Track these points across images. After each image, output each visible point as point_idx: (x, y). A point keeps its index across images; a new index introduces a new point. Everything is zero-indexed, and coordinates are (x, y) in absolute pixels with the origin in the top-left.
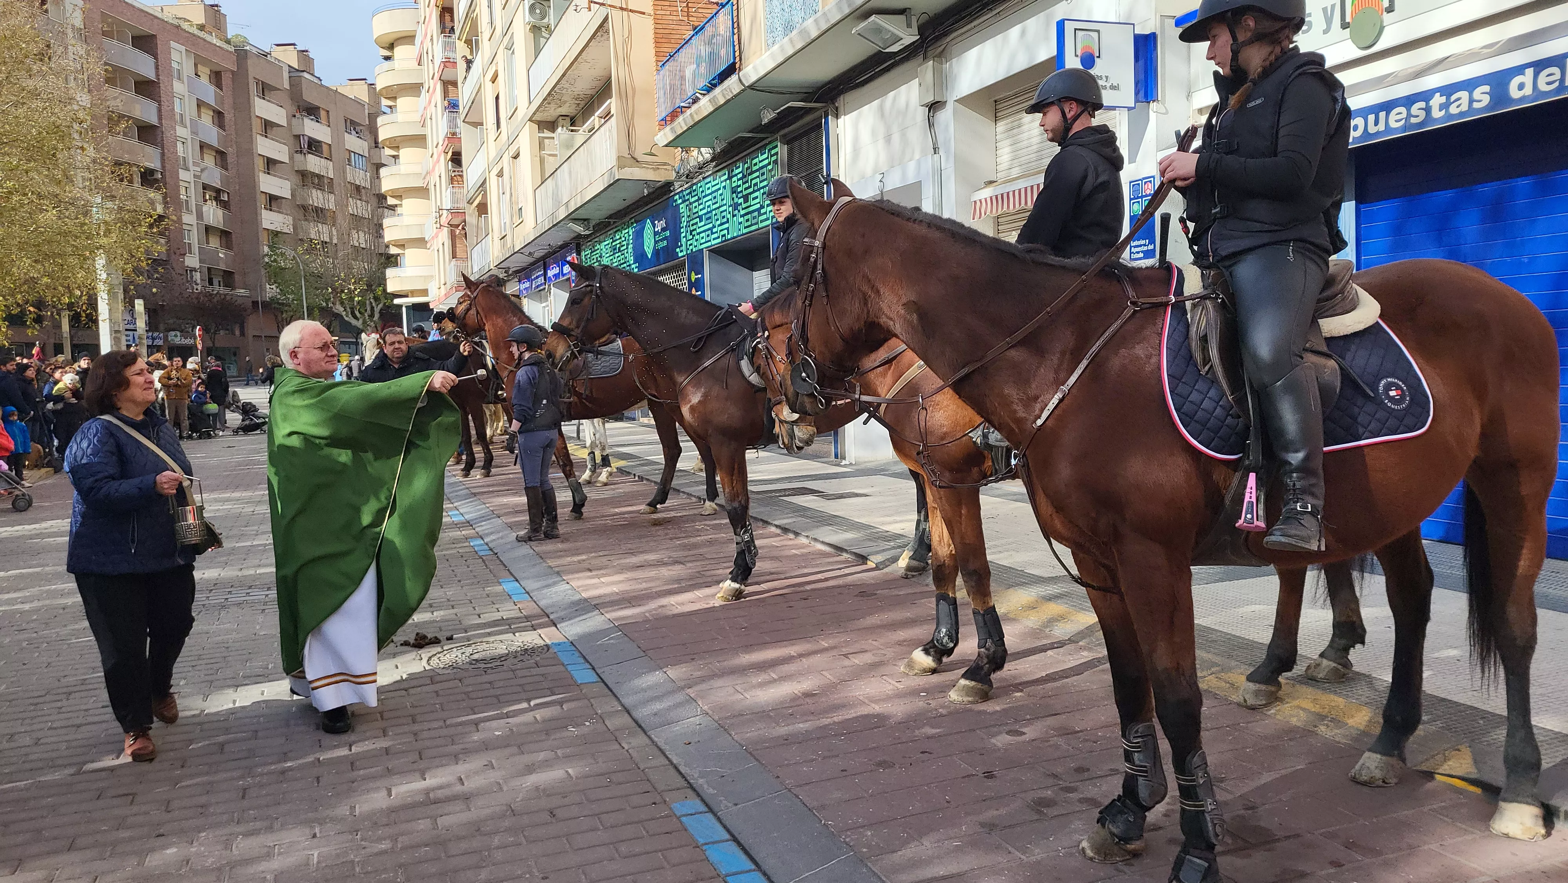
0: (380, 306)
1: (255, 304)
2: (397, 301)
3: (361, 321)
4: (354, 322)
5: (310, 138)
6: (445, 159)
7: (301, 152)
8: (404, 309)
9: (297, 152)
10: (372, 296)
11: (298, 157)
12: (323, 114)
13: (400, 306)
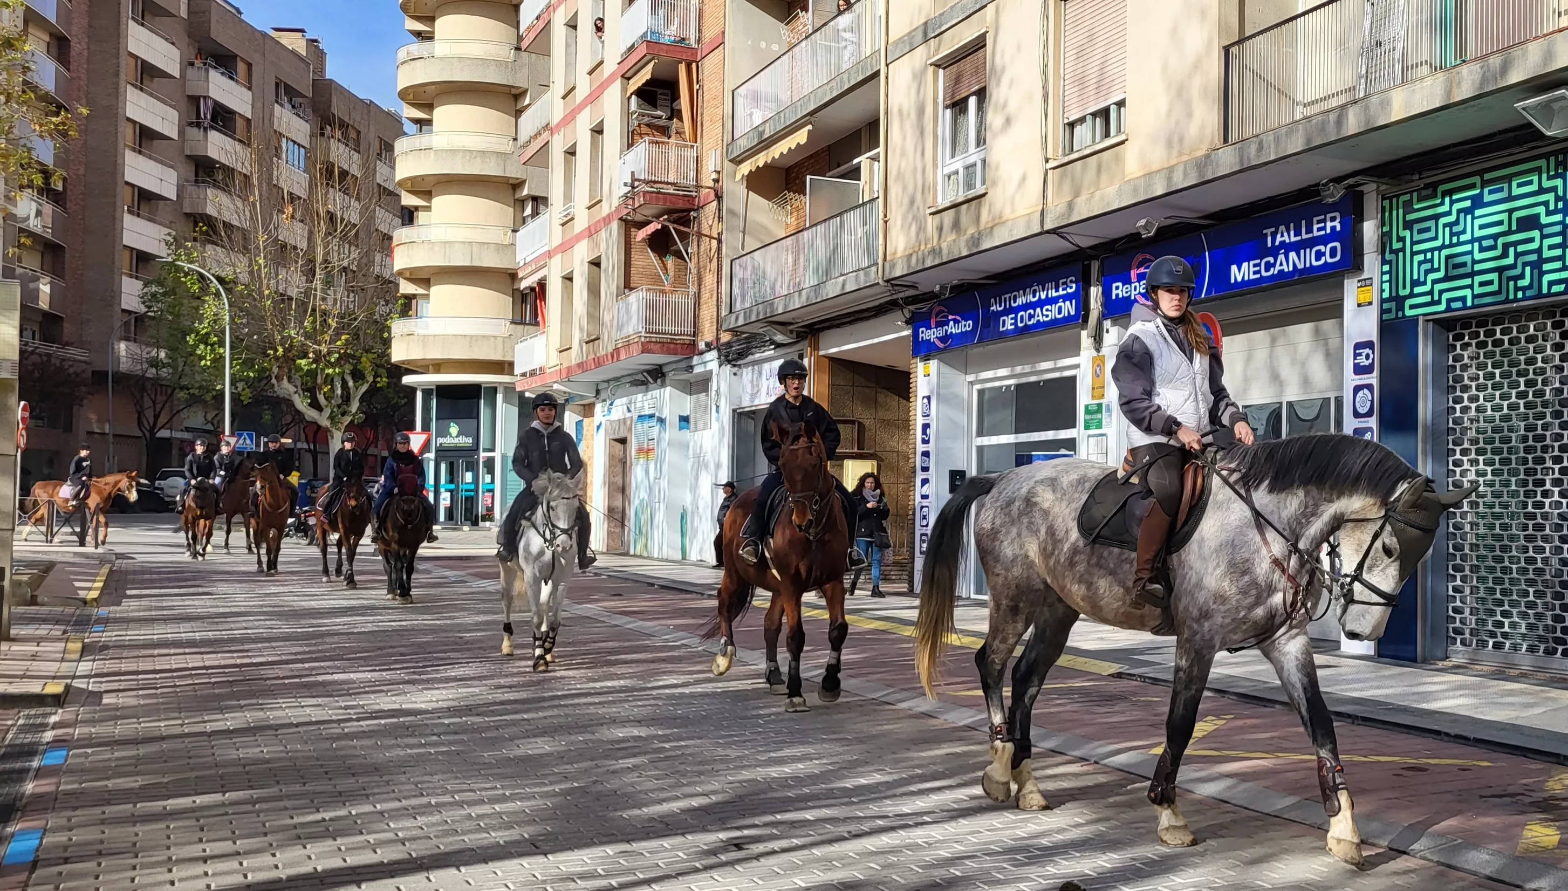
0: (365, 388)
1: (100, 377)
2: (407, 380)
3: (327, 412)
4: (311, 414)
5: (216, 103)
6: (624, 89)
7: (198, 125)
8: (419, 395)
9: (190, 124)
10: (348, 368)
11: (193, 132)
12: (241, 67)
13: (411, 390)
